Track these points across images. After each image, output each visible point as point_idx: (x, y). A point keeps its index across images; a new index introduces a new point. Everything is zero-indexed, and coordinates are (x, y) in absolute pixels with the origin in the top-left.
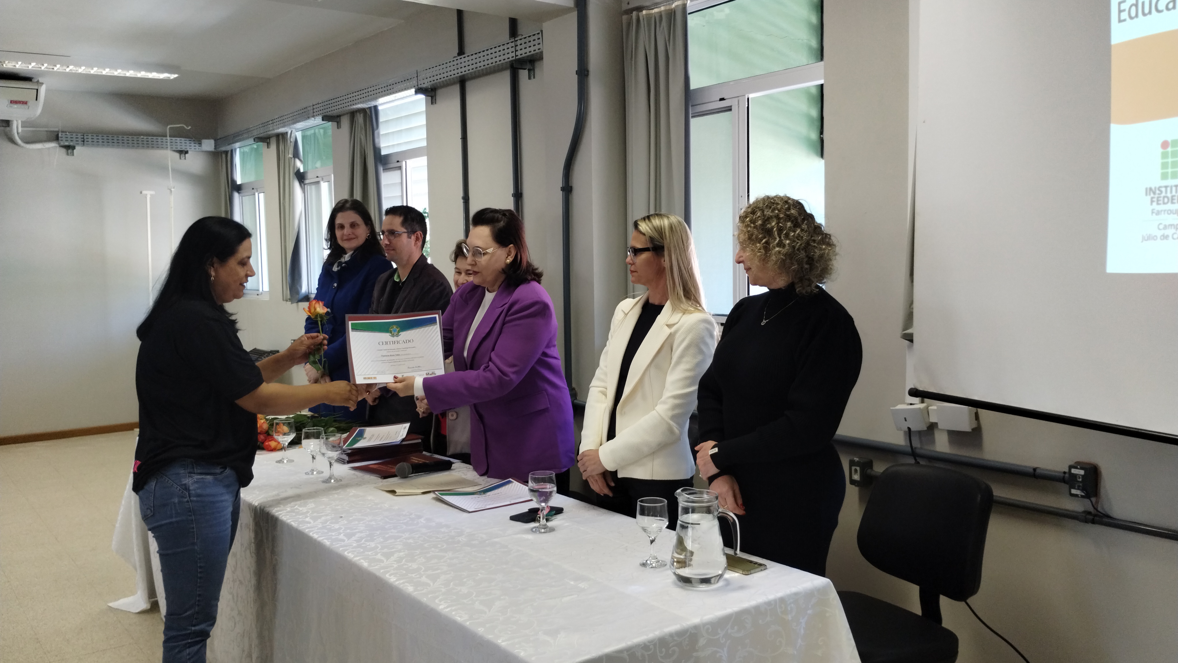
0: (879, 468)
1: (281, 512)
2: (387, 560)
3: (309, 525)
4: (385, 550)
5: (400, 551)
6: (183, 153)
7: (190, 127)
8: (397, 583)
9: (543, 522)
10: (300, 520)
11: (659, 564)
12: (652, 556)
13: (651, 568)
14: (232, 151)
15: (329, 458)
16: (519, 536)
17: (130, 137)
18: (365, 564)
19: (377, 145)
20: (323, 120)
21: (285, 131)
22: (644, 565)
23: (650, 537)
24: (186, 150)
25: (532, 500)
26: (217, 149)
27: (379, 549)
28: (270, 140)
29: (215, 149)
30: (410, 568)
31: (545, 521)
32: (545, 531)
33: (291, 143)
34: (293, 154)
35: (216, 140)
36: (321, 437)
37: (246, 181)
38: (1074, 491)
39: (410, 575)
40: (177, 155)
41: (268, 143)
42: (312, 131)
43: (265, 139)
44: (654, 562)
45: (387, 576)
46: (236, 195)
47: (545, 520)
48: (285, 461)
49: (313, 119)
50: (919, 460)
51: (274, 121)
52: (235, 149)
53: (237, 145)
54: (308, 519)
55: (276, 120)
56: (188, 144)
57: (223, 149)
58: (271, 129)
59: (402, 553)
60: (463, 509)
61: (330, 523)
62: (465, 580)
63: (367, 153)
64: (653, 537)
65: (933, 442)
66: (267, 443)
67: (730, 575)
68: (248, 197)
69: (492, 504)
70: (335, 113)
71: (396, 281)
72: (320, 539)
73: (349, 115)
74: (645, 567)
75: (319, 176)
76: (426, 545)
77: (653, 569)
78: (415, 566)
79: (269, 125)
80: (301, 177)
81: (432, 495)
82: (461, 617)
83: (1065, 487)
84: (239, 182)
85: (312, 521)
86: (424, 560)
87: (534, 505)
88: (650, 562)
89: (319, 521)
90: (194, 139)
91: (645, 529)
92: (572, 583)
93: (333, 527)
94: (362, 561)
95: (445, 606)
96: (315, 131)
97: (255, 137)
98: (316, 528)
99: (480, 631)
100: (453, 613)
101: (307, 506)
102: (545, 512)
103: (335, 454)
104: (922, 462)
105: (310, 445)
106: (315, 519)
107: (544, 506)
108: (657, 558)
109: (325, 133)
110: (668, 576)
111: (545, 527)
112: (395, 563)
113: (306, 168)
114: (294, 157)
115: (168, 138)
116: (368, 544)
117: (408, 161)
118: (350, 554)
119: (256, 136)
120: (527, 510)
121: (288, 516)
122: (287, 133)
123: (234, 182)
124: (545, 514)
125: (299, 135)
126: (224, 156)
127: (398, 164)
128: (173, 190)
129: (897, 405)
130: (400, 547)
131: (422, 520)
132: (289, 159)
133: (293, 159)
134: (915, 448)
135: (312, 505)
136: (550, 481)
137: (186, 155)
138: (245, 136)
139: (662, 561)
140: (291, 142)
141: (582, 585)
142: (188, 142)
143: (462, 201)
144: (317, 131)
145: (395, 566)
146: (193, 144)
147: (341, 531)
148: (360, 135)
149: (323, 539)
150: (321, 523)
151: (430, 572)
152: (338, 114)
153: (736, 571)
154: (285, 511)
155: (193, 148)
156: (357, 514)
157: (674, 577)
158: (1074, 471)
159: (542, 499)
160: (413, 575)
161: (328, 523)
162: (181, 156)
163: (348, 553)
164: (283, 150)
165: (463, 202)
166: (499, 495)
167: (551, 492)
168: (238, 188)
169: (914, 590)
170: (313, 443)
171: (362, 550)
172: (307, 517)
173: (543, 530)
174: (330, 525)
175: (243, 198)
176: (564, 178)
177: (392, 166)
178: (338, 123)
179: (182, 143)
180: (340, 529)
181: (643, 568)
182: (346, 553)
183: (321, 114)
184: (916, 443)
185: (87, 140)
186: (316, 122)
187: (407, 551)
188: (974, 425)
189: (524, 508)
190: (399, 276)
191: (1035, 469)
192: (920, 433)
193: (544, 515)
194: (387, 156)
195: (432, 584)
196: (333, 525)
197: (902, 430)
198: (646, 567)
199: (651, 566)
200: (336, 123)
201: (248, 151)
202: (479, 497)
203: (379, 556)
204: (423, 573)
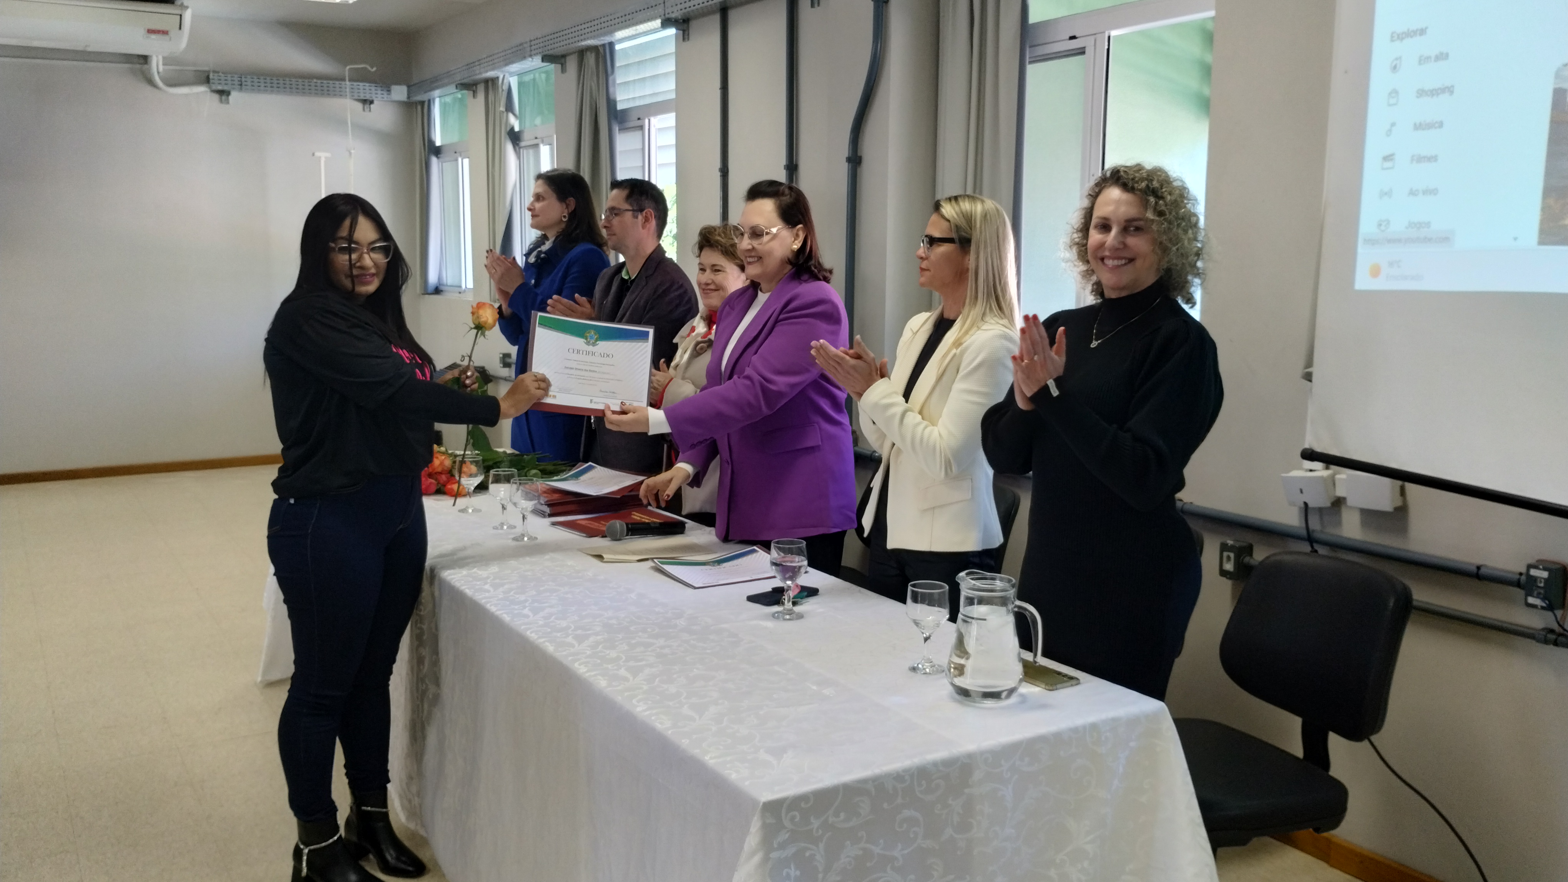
0: (1259, 555)
1: (455, 576)
2: (579, 645)
3: (487, 594)
4: (579, 632)
5: (597, 634)
6: (367, 102)
7: (374, 69)
8: (587, 675)
9: (788, 605)
10: (477, 587)
11: (935, 669)
12: (925, 658)
13: (924, 674)
14: (429, 101)
15: (522, 509)
16: (754, 622)
17: (300, 80)
18: (550, 648)
19: (612, 97)
20: (543, 61)
21: (496, 76)
22: (914, 669)
23: (923, 633)
24: (371, 99)
25: (774, 577)
26: (411, 99)
27: (571, 629)
28: (476, 88)
29: (409, 97)
30: (607, 657)
31: (792, 606)
32: (791, 618)
33: (504, 93)
34: (505, 107)
35: (409, 87)
36: (512, 481)
37: (448, 141)
38: (1531, 600)
39: (605, 666)
40: (360, 106)
41: (474, 91)
42: (532, 76)
43: (470, 86)
44: (928, 666)
45: (576, 665)
46: (434, 160)
47: (791, 603)
48: (470, 511)
49: (530, 59)
50: (1316, 547)
51: (481, 61)
52: (434, 100)
53: (437, 93)
54: (487, 587)
55: (486, 60)
56: (374, 91)
57: (419, 98)
58: (478, 72)
59: (601, 637)
60: (688, 584)
61: (514, 593)
62: (675, 676)
63: (599, 108)
64: (928, 634)
65: (1339, 523)
66: (449, 487)
67: (1030, 690)
68: (449, 163)
69: (727, 579)
70: (558, 51)
71: (624, 279)
72: (498, 613)
73: (577, 54)
74: (915, 672)
75: (538, 137)
76: (632, 628)
77: (925, 675)
78: (613, 654)
79: (475, 68)
80: (515, 137)
81: (650, 564)
82: (662, 724)
83: (1521, 593)
84: (438, 143)
85: (492, 590)
86: (626, 648)
87: (777, 583)
88: (923, 666)
89: (501, 589)
90: (381, 85)
91: (918, 623)
92: (815, 688)
93: (518, 598)
94: (547, 644)
95: (644, 708)
96: (534, 76)
97: (457, 83)
98: (496, 599)
99: (685, 743)
100: (653, 718)
101: (489, 569)
102: (791, 594)
103: (529, 505)
104: (1322, 550)
105: (500, 491)
106: (496, 587)
107: (790, 585)
108: (931, 662)
109: (547, 79)
110: (943, 687)
111: (790, 612)
112: (589, 649)
113: (523, 126)
114: (506, 110)
115: (348, 83)
116: (558, 622)
117: (652, 119)
118: (533, 635)
119: (459, 82)
120: (771, 590)
121: (463, 582)
122: (498, 78)
123: (431, 143)
124: (792, 596)
125: (514, 82)
126: (419, 108)
127: (639, 123)
128: (353, 151)
129: (1291, 471)
130: (598, 629)
131: (633, 596)
132: (500, 113)
133: (505, 114)
134: (1313, 531)
135: (495, 569)
136: (799, 552)
137: (372, 106)
138: (446, 81)
139: (938, 665)
140: (503, 90)
141: (827, 691)
142: (373, 88)
143: (719, 174)
144: (537, 75)
145: (588, 652)
146: (379, 92)
147: (527, 604)
148: (591, 82)
149: (502, 614)
150: (503, 592)
151: (632, 663)
152: (563, 53)
153: (1037, 684)
154: (460, 575)
155: (379, 96)
156: (550, 583)
157: (951, 688)
158: (1533, 572)
159: (787, 576)
160: (609, 666)
161: (512, 593)
162: (366, 107)
163: (531, 633)
164: (493, 102)
165: (721, 176)
166: (738, 567)
167: (800, 567)
168: (437, 151)
169: (1295, 723)
170: (503, 489)
171: (549, 630)
172: (486, 583)
173: (788, 617)
174: (515, 595)
175: (444, 164)
176: (851, 147)
177: (631, 124)
178: (562, 65)
179: (366, 90)
180: (526, 601)
181: (913, 674)
182: (528, 633)
183: (540, 53)
184: (1315, 524)
185: (246, 83)
186: (533, 64)
187: (606, 634)
188: (1399, 503)
189: (766, 587)
190: (628, 273)
191: (1479, 568)
192: (1320, 510)
193: (790, 596)
194: (624, 111)
195: (631, 678)
196: (518, 596)
197: (1295, 505)
198: (917, 673)
199: (924, 671)
200: (560, 65)
201: (450, 102)
202: (711, 569)
203: (570, 639)
204: (622, 664)
